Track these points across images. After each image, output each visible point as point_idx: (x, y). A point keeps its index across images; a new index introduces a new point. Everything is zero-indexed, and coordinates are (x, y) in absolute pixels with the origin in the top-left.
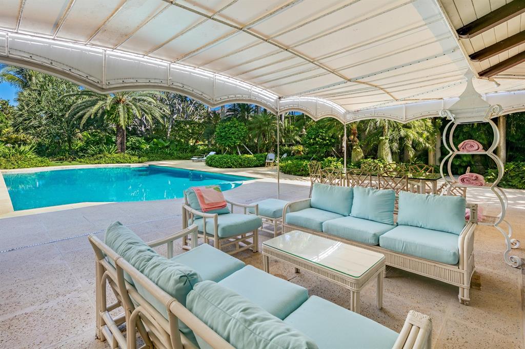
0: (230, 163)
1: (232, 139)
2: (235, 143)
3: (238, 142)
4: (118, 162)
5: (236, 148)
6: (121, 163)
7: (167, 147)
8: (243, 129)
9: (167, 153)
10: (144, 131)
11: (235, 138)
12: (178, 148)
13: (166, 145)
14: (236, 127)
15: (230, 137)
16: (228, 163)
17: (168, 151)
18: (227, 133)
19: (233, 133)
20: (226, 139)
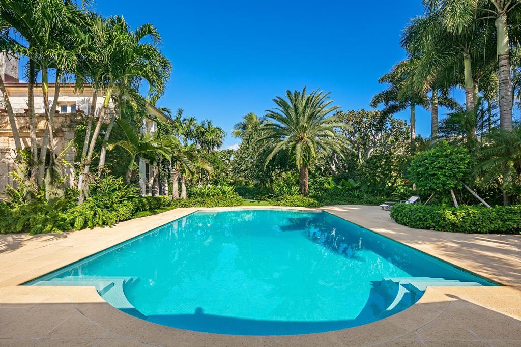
0: (430, 221)
1: (438, 178)
2: (444, 185)
3: (452, 183)
4: (295, 205)
5: (450, 193)
6: (298, 206)
7: (357, 188)
8: (462, 159)
9: (355, 195)
10: (335, 171)
11: (445, 175)
12: (370, 190)
13: (355, 185)
14: (446, 156)
15: (434, 175)
16: (426, 220)
17: (356, 193)
18: (428, 168)
19: (441, 168)
20: (427, 178)
